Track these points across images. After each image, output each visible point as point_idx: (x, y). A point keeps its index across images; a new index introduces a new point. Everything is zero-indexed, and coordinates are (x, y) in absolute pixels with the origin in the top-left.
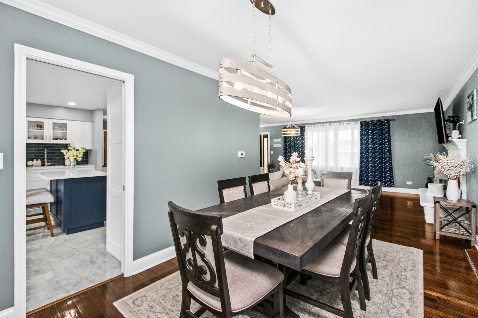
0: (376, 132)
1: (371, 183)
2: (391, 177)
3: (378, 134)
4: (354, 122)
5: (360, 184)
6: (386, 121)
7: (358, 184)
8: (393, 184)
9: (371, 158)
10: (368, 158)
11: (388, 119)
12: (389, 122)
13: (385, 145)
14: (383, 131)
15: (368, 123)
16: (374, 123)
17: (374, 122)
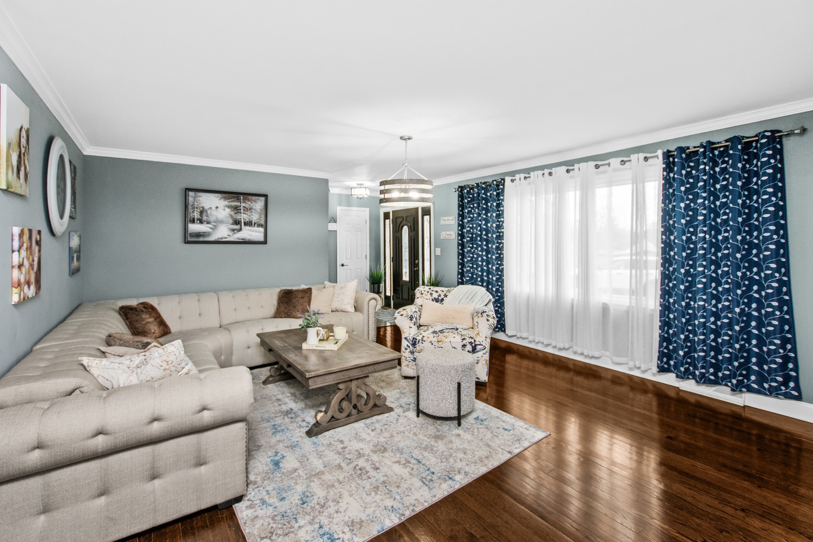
0: (725, 183)
1: (703, 371)
2: (787, 359)
3: (731, 192)
4: (642, 156)
5: (662, 370)
6: (764, 141)
7: (655, 369)
8: (797, 388)
9: (704, 280)
10: (694, 276)
11: (773, 132)
12: (781, 143)
13: (760, 233)
14: (755, 180)
15: (696, 153)
16: (716, 152)
17: (716, 148)
